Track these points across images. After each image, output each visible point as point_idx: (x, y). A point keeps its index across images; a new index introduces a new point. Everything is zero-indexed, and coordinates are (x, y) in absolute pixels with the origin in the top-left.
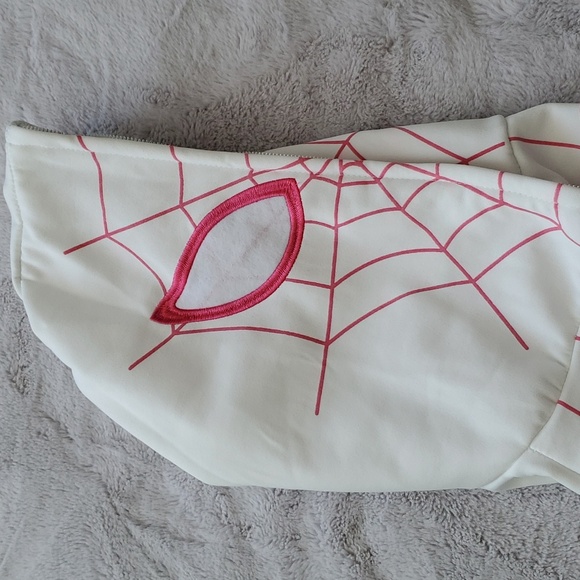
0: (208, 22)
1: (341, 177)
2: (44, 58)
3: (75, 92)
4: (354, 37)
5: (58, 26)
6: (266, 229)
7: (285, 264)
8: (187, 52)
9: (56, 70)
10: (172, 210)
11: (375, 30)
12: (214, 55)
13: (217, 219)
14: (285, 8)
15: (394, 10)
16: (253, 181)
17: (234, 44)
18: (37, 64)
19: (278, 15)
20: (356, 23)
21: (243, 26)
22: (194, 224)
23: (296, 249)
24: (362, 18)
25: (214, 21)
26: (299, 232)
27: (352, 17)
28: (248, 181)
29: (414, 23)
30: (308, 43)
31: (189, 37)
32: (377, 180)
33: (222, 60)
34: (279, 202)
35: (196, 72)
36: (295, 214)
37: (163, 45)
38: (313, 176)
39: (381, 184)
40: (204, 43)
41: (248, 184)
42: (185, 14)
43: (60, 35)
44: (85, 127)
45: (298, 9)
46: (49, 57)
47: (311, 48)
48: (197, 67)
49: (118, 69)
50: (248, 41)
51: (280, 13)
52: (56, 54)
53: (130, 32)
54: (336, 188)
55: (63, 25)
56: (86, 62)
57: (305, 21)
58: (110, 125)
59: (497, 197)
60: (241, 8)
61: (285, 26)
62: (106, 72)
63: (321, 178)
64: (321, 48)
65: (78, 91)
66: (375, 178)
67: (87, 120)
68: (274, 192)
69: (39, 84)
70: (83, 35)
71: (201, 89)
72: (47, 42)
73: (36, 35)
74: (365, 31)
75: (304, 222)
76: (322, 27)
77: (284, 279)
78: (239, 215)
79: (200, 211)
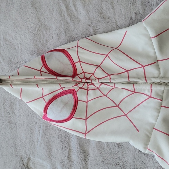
0: (44, 32)
1: (88, 88)
2: (4, 44)
3: (12, 53)
4: (82, 35)
5: (7, 35)
6: (67, 103)
7: (73, 113)
8: (40, 40)
9: (7, 47)
10: (40, 98)
11: (87, 33)
12: (46, 41)
13: (53, 100)
14: (64, 28)
15: (92, 27)
16: (63, 90)
17: (51, 38)
18: (3, 45)
19: (62, 30)
20: (82, 31)
21: (54, 33)
22: (46, 102)
23: (75, 109)
24: (83, 30)
25: (46, 32)
26: (77, 104)
27: (81, 29)
28: (61, 90)
29: (97, 30)
30: (70, 37)
31: (40, 36)
32: (98, 88)
33: (48, 42)
34: (70, 96)
35: (42, 46)
36: (75, 99)
37: (33, 39)
38: (80, 88)
39: (99, 89)
40: (44, 38)
41: (61, 91)
42: (38, 30)
43: (8, 38)
44: (15, 62)
45: (67, 28)
46: (5, 43)
47: (71, 38)
48: (42, 44)
49: (22, 46)
50: (55, 37)
51: (62, 29)
52: (7, 43)
53: (25, 36)
54: (87, 91)
55: (9, 35)
56: (15, 44)
57: (69, 31)
58: (21, 61)
59: (134, 91)
60: (53, 28)
61: (64, 33)
62: (20, 47)
63: (82, 89)
64: (73, 38)
65: (13, 52)
66: (97, 88)
67: (15, 60)
68: (69, 93)
69: (3, 51)
70: (14, 37)
71: (43, 50)
72: (5, 40)
73: (2, 38)
74: (84, 33)
75: (78, 101)
76: (73, 32)
77: (72, 117)
78: (59, 99)
79: (48, 99)
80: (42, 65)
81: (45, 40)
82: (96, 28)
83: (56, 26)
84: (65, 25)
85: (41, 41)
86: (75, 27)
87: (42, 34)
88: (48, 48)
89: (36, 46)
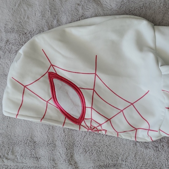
80: (51, 96)
81: (27, 17)
82: (86, 8)
83: (41, 3)
84: (51, 2)
85: (22, 18)
86: (62, 6)
87: (23, 10)
88: (30, 25)
89: (15, 23)
